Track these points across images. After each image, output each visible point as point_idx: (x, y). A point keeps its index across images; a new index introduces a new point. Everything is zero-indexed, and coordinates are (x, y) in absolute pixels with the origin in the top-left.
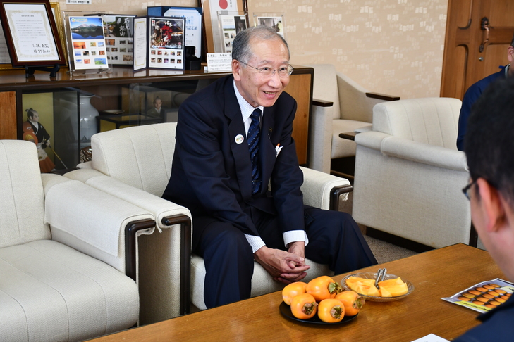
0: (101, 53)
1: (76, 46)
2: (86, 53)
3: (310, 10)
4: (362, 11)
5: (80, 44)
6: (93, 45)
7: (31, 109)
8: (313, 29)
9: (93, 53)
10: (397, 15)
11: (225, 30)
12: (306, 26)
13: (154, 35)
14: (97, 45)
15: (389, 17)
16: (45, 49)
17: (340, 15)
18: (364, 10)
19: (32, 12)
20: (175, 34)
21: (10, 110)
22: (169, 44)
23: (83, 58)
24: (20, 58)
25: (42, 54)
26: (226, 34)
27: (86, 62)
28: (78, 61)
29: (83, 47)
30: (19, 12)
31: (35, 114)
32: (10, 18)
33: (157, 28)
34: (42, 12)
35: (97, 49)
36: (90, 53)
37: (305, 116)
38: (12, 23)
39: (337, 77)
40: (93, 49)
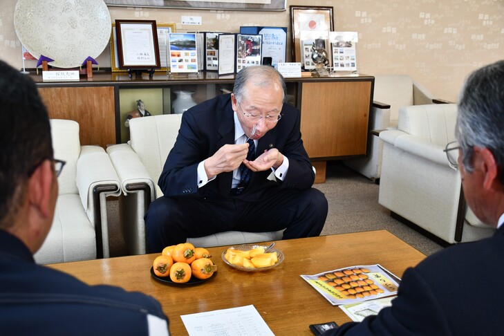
0: (193, 61)
1: (173, 55)
2: (180, 61)
3: (394, 30)
4: (445, 32)
5: (176, 54)
6: (186, 54)
7: (140, 101)
8: (397, 46)
9: (187, 61)
10: (482, 35)
11: (305, 45)
12: (390, 44)
13: (241, 48)
14: (190, 54)
15: (473, 37)
16: (147, 57)
17: (424, 35)
18: (447, 30)
19: (141, 29)
20: (255, 48)
21: (109, 100)
22: (251, 55)
23: (178, 64)
24: (126, 63)
25: (143, 60)
26: (306, 48)
27: (180, 67)
28: (174, 66)
29: (179, 56)
30: (132, 29)
31: (142, 104)
32: (124, 33)
33: (243, 42)
34: (149, 30)
35: (189, 58)
36: (184, 60)
37: (365, 115)
38: (124, 37)
39: (413, 85)
40: (187, 58)
